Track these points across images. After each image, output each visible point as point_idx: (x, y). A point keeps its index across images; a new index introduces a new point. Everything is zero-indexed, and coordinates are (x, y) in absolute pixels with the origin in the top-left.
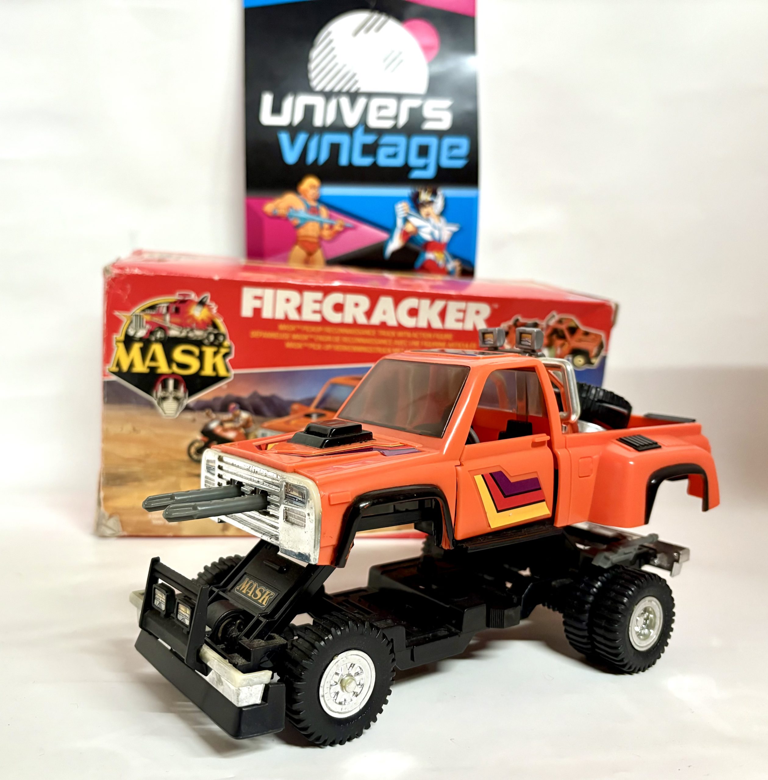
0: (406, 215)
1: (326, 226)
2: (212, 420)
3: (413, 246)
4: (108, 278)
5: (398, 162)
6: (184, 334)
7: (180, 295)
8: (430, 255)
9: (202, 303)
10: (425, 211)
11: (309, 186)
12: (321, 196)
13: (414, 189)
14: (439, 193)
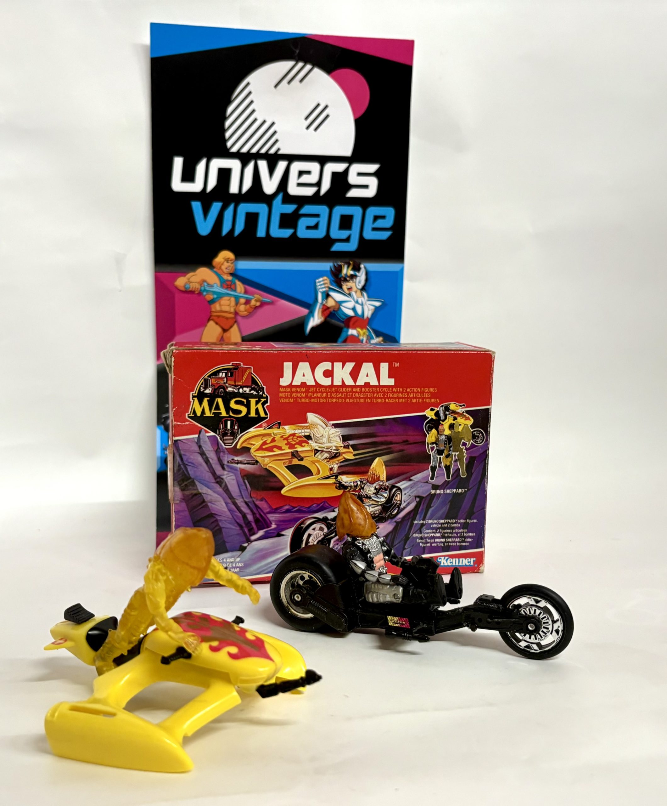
5: (319, 234)
8: (352, 332)
10: (347, 285)
11: (224, 258)
12: (236, 269)
13: (336, 263)
14: (362, 266)
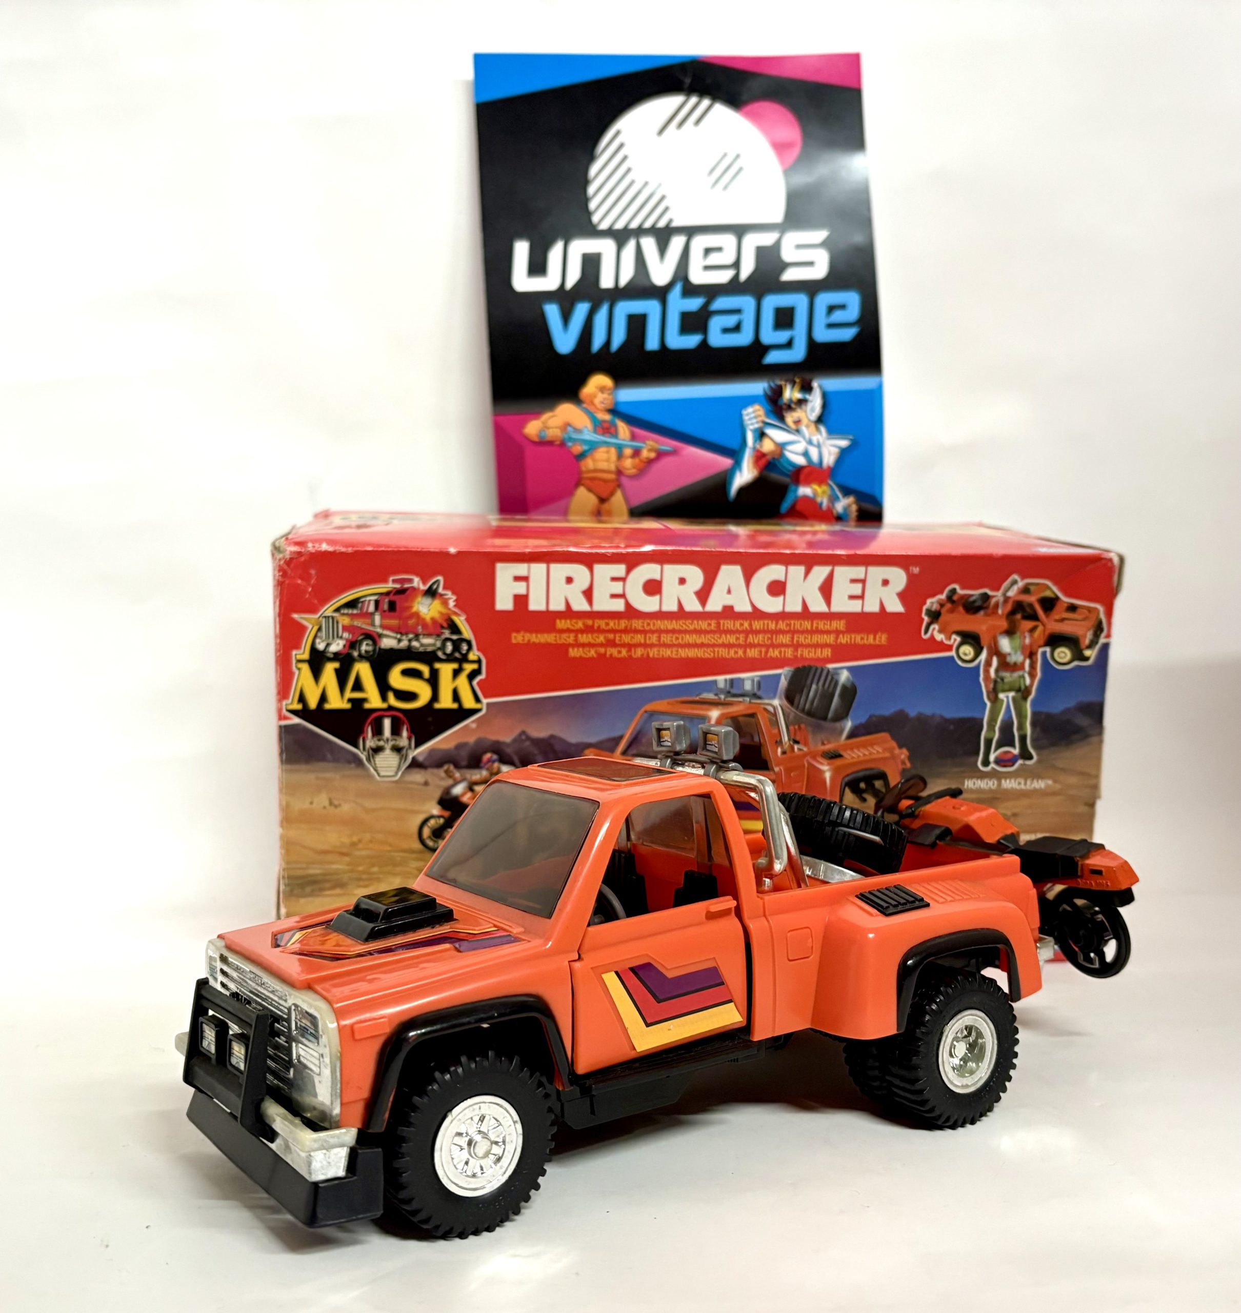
0: (760, 425)
1: (628, 452)
2: (456, 783)
3: (774, 476)
4: (280, 560)
5: (744, 339)
6: (404, 644)
7: (394, 581)
8: (804, 491)
9: (431, 593)
10: (792, 417)
11: (597, 387)
12: (616, 404)
13: (773, 382)
14: (815, 384)
